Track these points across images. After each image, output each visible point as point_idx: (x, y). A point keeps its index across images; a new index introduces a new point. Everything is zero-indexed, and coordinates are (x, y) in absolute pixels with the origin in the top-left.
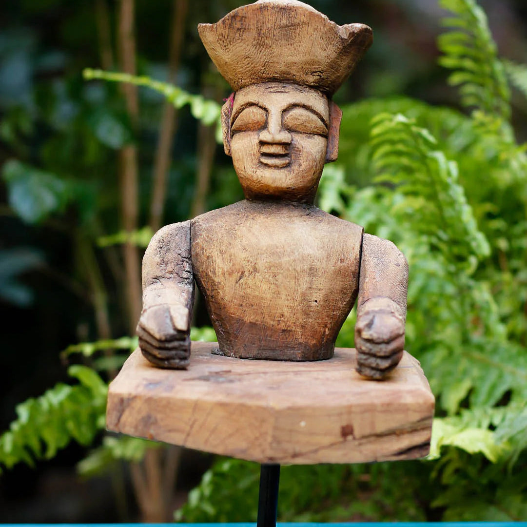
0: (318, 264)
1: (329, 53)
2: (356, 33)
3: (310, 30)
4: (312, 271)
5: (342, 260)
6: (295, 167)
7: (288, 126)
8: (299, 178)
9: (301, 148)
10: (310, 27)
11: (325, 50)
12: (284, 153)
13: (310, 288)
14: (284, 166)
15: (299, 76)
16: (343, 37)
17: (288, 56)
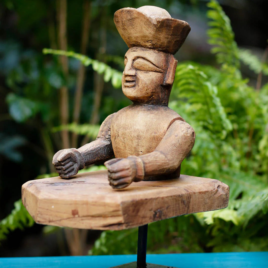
0: (141, 134)
1: (150, 32)
2: (161, 21)
3: (139, 21)
4: (139, 137)
5: (155, 133)
6: (137, 87)
7: (135, 67)
8: (139, 92)
9: (139, 78)
10: (139, 19)
11: (148, 30)
12: (132, 80)
13: (138, 145)
14: (132, 86)
15: (142, 43)
16: (154, 24)
17: (134, 34)
